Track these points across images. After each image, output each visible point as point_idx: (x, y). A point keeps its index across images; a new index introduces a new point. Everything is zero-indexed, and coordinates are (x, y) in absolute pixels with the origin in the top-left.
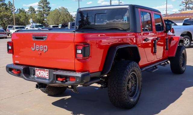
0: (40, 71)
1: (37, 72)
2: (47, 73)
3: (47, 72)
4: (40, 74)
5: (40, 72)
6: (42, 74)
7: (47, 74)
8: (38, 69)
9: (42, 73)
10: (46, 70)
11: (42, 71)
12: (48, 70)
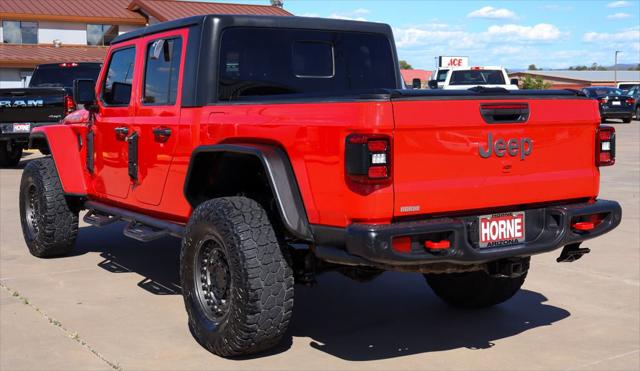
0: (494, 223)
1: (486, 227)
2: (518, 224)
3: (519, 220)
4: (494, 233)
5: (494, 227)
6: (501, 230)
7: (519, 227)
8: (489, 217)
9: (502, 226)
10: (515, 214)
11: (502, 222)
12: (523, 213)
